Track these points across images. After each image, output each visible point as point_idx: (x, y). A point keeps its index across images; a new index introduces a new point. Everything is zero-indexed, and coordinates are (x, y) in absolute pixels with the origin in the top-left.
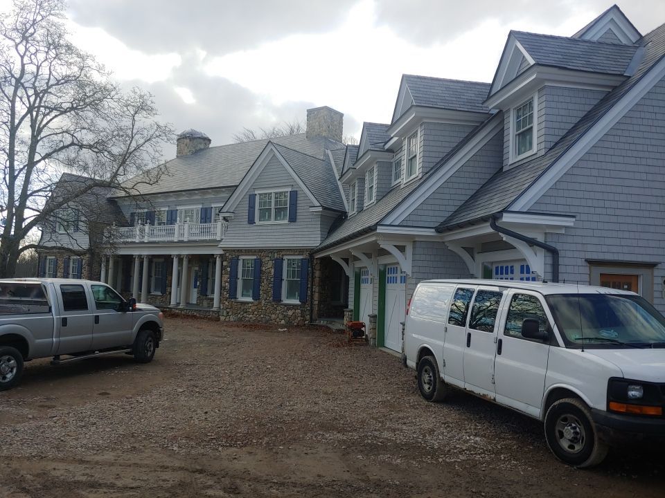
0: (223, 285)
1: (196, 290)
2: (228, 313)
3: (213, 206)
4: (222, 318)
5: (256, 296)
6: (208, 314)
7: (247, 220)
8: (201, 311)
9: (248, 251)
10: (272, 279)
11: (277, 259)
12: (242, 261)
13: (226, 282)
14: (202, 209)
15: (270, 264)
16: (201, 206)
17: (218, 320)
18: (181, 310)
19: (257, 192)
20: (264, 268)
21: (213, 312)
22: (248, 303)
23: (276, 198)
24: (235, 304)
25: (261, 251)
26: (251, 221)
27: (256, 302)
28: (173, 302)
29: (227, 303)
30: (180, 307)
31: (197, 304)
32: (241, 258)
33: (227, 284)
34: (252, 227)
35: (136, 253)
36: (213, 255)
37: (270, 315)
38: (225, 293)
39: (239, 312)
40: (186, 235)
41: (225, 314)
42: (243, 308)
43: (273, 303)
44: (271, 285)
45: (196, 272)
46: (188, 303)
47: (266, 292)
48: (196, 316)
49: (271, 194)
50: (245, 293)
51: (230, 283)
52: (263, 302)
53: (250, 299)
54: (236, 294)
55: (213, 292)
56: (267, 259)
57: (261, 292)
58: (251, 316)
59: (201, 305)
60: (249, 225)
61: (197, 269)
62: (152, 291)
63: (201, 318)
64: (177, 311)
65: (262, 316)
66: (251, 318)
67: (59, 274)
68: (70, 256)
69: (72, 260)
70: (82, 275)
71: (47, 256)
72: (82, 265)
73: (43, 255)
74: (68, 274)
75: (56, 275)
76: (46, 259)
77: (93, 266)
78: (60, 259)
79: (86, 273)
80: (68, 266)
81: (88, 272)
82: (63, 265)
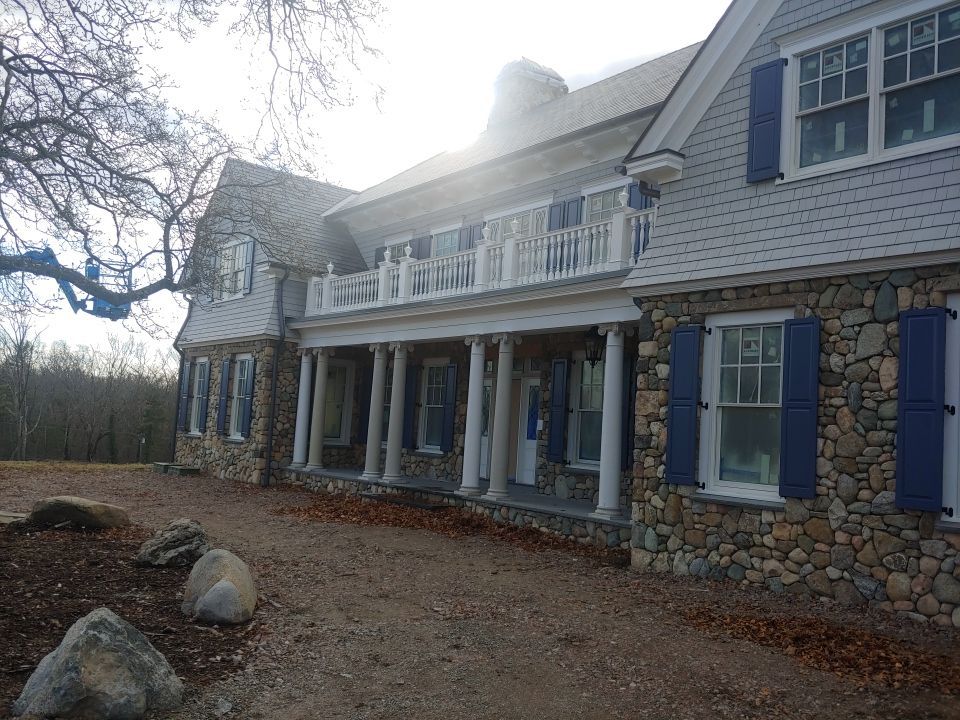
0: (640, 428)
1: (533, 444)
2: (663, 539)
3: (585, 192)
4: (639, 558)
5: (798, 482)
6: (577, 530)
7: (743, 171)
8: (554, 516)
9: (750, 293)
10: (889, 409)
11: (912, 312)
12: (717, 335)
13: (651, 418)
14: (551, 207)
15: (872, 339)
16: (550, 201)
17: (623, 561)
18: (493, 506)
19: (786, 52)
20: (835, 361)
21: (599, 524)
22: (757, 508)
23: (888, 50)
24: (696, 507)
25: (815, 284)
26: (763, 169)
27: (799, 510)
28: (468, 480)
29: (657, 501)
30: (490, 496)
31: (537, 487)
32: (713, 322)
33: (655, 427)
34: (769, 197)
35: (374, 337)
36: (595, 328)
37: (880, 573)
38: (649, 461)
39: (711, 540)
40: (507, 275)
41: (650, 540)
42: (730, 527)
43: (898, 520)
44: (876, 436)
45: (534, 392)
46: (511, 483)
47: (853, 466)
48: (537, 531)
49: (864, 37)
50: (732, 464)
51: (670, 422)
52: (838, 510)
53: (767, 493)
54: (695, 469)
55: (592, 451)
56: (853, 317)
57: (824, 466)
58: (771, 564)
59: (548, 489)
60: (751, 191)
61: (536, 382)
62: (420, 443)
63: (557, 544)
64: (480, 510)
65: (833, 572)
66: (774, 573)
67: (213, 398)
68: (234, 355)
69: (239, 363)
70: (255, 399)
71: (195, 358)
72: (254, 374)
73: (189, 355)
74: (229, 397)
75: (208, 400)
76: (193, 365)
77: (281, 378)
78: (216, 363)
79: (261, 394)
80: (230, 379)
81: (267, 393)
82: (220, 376)
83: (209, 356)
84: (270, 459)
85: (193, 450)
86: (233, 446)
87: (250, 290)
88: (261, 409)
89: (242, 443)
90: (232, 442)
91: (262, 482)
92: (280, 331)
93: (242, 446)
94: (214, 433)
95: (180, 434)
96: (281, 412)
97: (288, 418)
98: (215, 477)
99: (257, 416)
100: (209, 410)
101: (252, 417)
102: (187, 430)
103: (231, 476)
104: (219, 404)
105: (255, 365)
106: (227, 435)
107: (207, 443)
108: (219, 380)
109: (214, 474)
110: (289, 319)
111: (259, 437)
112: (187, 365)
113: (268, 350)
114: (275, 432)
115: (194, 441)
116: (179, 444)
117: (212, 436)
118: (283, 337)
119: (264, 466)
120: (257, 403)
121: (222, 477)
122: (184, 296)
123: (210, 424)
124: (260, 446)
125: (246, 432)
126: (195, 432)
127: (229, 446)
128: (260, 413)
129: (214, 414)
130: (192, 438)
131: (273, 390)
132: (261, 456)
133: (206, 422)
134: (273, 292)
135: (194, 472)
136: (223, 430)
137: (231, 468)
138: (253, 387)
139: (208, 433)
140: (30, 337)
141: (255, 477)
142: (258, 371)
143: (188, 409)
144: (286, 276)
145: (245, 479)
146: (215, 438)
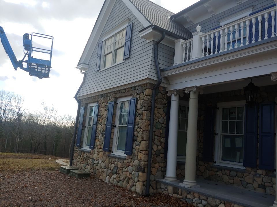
67: (100, 127)
68: (117, 99)
69: (120, 104)
70: (136, 127)
71: (87, 104)
72: (136, 109)
73: (84, 102)
74: (113, 126)
75: (97, 128)
76: (86, 108)
77: (156, 112)
78: (103, 105)
79: (142, 123)
80: (114, 114)
81: (148, 122)
82: (106, 113)
83: (97, 102)
84: (149, 173)
85: (85, 159)
86: (117, 160)
87: (130, 55)
88: (143, 134)
89: (125, 159)
90: (116, 158)
91: (144, 192)
92: (158, 77)
93: (125, 161)
94: (101, 150)
95: (76, 149)
96: (156, 137)
97: (160, 141)
98: (102, 180)
99: (139, 139)
100: (97, 134)
101: (134, 140)
102: (81, 147)
103: (115, 182)
104: (106, 131)
105: (137, 103)
106: (110, 151)
107: (95, 156)
108: (105, 115)
109: (101, 177)
110: (162, 71)
111: (142, 156)
112: (83, 108)
113: (148, 91)
114: (153, 153)
115: (86, 154)
116: (75, 154)
117: (99, 152)
118: (160, 82)
119: (144, 178)
120: (138, 130)
121: (107, 181)
122: (81, 71)
123: (98, 143)
124: (143, 163)
125: (129, 151)
126: (86, 148)
127: (114, 160)
128: (142, 137)
129: (101, 137)
130: (84, 152)
131: (151, 120)
132: (143, 171)
133: (95, 142)
134: (151, 51)
135: (87, 176)
136: (108, 148)
137: (115, 176)
138: (135, 119)
139: (96, 149)
140: (21, 111)
141: (138, 188)
142: (139, 106)
143: (82, 134)
144: (162, 39)
145: (129, 187)
146: (101, 153)
